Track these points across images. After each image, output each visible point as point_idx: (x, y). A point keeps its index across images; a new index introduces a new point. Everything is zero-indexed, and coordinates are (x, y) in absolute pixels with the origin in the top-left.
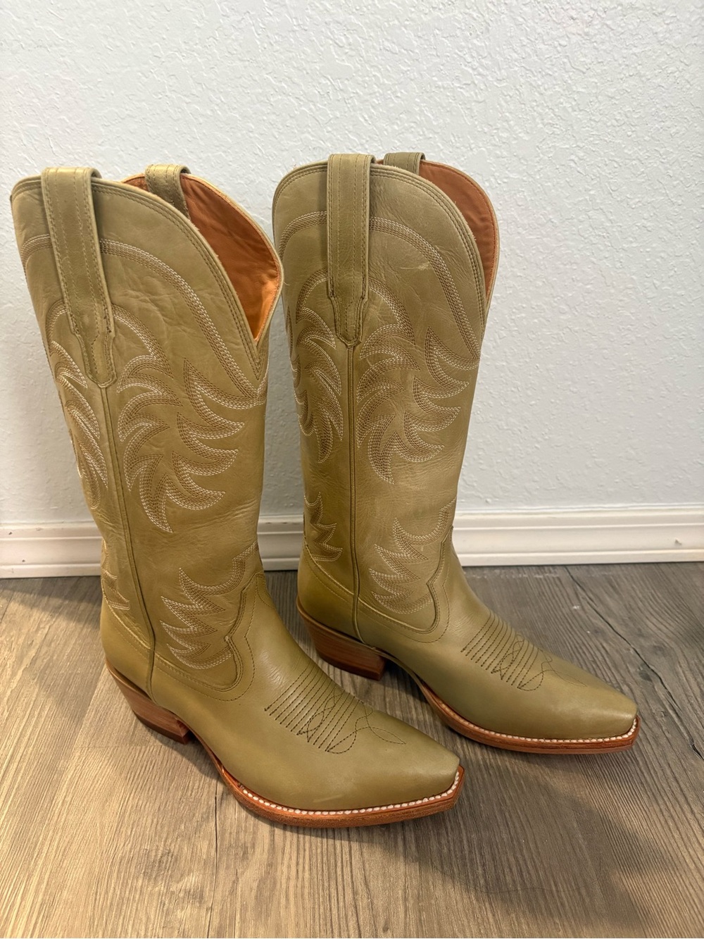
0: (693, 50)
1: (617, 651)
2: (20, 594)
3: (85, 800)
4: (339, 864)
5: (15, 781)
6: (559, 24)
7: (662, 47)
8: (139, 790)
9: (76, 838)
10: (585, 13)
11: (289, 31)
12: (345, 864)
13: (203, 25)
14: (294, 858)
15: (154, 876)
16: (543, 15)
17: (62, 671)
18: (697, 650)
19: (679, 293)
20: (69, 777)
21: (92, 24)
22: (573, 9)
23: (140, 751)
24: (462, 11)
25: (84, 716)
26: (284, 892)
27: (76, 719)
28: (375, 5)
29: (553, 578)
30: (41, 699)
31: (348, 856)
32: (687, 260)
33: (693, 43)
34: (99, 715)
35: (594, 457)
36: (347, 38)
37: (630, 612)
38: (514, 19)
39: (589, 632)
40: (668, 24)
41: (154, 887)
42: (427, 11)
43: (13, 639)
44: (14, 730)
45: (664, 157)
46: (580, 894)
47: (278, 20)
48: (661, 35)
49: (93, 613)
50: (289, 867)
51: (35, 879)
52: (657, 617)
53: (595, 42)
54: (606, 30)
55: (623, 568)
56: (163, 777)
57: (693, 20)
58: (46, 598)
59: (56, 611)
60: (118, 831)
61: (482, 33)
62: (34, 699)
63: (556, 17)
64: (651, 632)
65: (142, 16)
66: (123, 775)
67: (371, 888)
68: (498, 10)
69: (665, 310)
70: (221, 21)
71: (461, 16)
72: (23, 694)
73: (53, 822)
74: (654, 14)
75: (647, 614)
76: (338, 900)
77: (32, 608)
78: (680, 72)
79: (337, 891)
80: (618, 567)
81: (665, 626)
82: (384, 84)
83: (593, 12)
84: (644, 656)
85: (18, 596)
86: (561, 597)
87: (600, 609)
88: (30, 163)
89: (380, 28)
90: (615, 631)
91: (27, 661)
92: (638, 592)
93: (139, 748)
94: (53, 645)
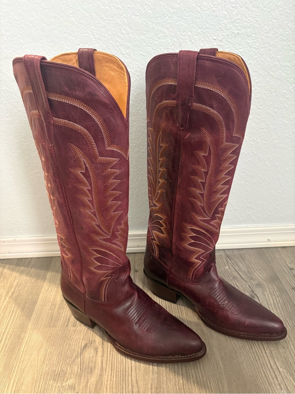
0: (264, 49)
1: (242, 286)
2: (8, 265)
3: (32, 350)
4: (127, 375)
5: (5, 342)
6: (209, 42)
7: (251, 48)
8: (52, 345)
9: (28, 365)
10: (219, 37)
11: (103, 50)
12: (129, 375)
13: (69, 48)
14: (110, 372)
15: (57, 380)
16: (203, 39)
17: (24, 297)
18: (274, 285)
19: (263, 143)
20: (26, 341)
21: (26, 49)
22: (215, 36)
23: (53, 330)
24: (170, 39)
25: (31, 316)
26: (105, 386)
27: (29, 317)
28: (136, 38)
29: (219, 255)
30: (16, 309)
31: (130, 372)
32: (267, 130)
33: (264, 46)
34: (37, 315)
35: (233, 207)
36: (126, 51)
37: (248, 269)
38: (191, 41)
39: (231, 278)
40: (253, 40)
41: (56, 384)
42: (156, 39)
43: (5, 284)
44: (5, 322)
45: (254, 91)
46: (219, 386)
47: (99, 45)
48: (251, 44)
49: (36, 273)
50: (108, 376)
51: (12, 381)
52: (259, 271)
53: (224, 48)
54: (228, 43)
55: (247, 250)
56: (61, 340)
57: (263, 37)
58: (18, 267)
59: (22, 272)
60: (43, 362)
61: (179, 47)
62: (13, 309)
63: (208, 39)
64: (256, 277)
65: (45, 46)
66: (46, 340)
67: (139, 385)
68: (185, 38)
69: (259, 149)
70: (76, 46)
71: (170, 41)
72: (8, 307)
73: (19, 359)
74: (247, 36)
75: (255, 270)
76: (126, 389)
77: (12, 271)
78: (259, 58)
79: (126, 386)
80: (245, 250)
81: (262, 275)
82: (141, 67)
83: (223, 37)
84: (252, 288)
85: (7, 266)
86: (221, 263)
87: (237, 268)
88: (5, 102)
89: (138, 46)
90: (241, 277)
91: (10, 294)
92: (252, 260)
93: (52, 328)
94: (20, 287)
